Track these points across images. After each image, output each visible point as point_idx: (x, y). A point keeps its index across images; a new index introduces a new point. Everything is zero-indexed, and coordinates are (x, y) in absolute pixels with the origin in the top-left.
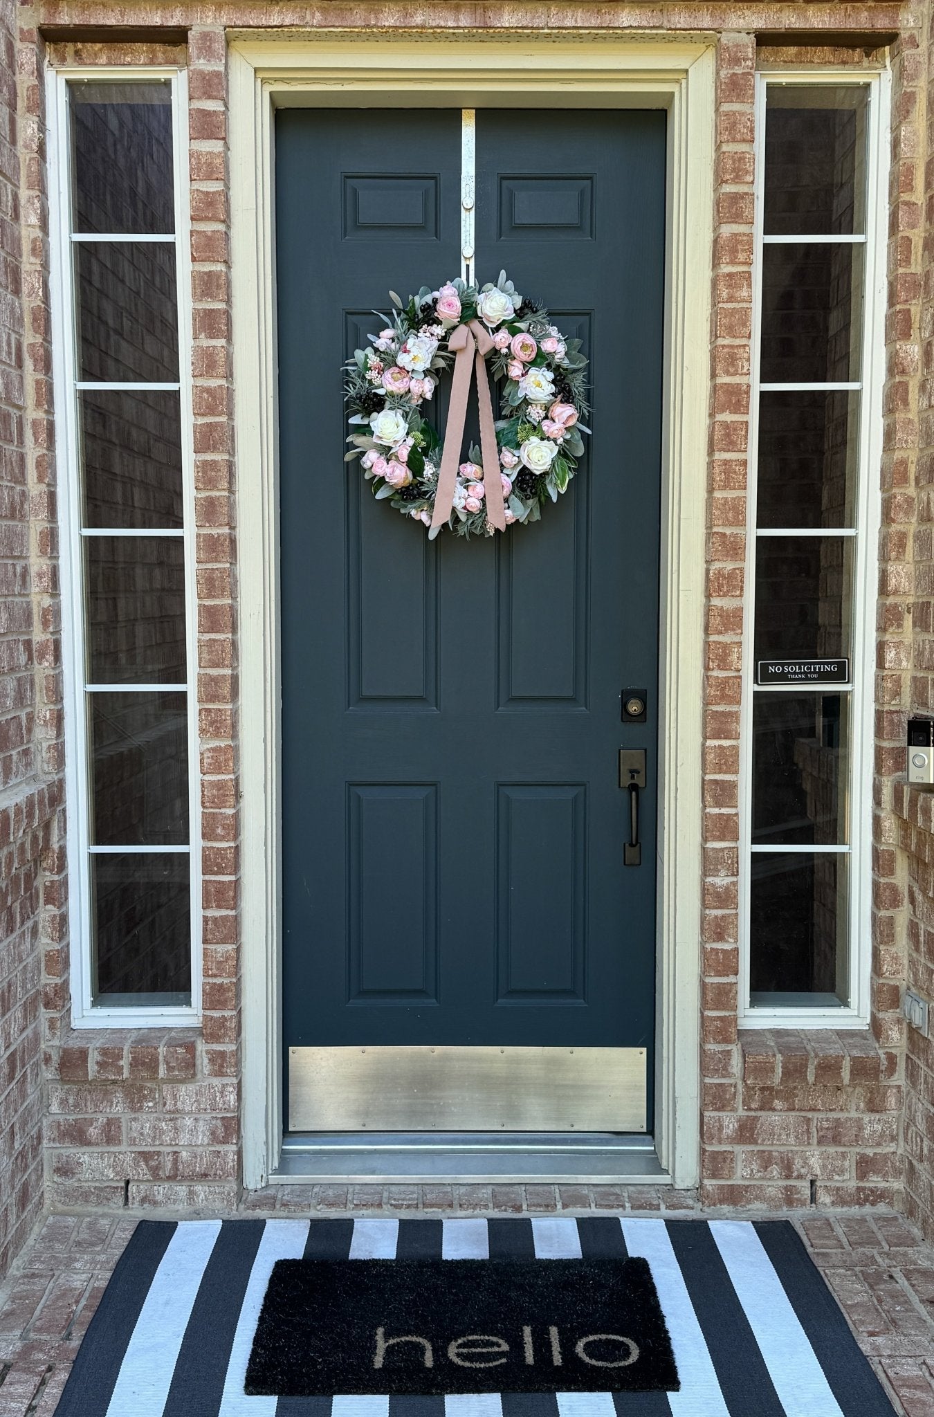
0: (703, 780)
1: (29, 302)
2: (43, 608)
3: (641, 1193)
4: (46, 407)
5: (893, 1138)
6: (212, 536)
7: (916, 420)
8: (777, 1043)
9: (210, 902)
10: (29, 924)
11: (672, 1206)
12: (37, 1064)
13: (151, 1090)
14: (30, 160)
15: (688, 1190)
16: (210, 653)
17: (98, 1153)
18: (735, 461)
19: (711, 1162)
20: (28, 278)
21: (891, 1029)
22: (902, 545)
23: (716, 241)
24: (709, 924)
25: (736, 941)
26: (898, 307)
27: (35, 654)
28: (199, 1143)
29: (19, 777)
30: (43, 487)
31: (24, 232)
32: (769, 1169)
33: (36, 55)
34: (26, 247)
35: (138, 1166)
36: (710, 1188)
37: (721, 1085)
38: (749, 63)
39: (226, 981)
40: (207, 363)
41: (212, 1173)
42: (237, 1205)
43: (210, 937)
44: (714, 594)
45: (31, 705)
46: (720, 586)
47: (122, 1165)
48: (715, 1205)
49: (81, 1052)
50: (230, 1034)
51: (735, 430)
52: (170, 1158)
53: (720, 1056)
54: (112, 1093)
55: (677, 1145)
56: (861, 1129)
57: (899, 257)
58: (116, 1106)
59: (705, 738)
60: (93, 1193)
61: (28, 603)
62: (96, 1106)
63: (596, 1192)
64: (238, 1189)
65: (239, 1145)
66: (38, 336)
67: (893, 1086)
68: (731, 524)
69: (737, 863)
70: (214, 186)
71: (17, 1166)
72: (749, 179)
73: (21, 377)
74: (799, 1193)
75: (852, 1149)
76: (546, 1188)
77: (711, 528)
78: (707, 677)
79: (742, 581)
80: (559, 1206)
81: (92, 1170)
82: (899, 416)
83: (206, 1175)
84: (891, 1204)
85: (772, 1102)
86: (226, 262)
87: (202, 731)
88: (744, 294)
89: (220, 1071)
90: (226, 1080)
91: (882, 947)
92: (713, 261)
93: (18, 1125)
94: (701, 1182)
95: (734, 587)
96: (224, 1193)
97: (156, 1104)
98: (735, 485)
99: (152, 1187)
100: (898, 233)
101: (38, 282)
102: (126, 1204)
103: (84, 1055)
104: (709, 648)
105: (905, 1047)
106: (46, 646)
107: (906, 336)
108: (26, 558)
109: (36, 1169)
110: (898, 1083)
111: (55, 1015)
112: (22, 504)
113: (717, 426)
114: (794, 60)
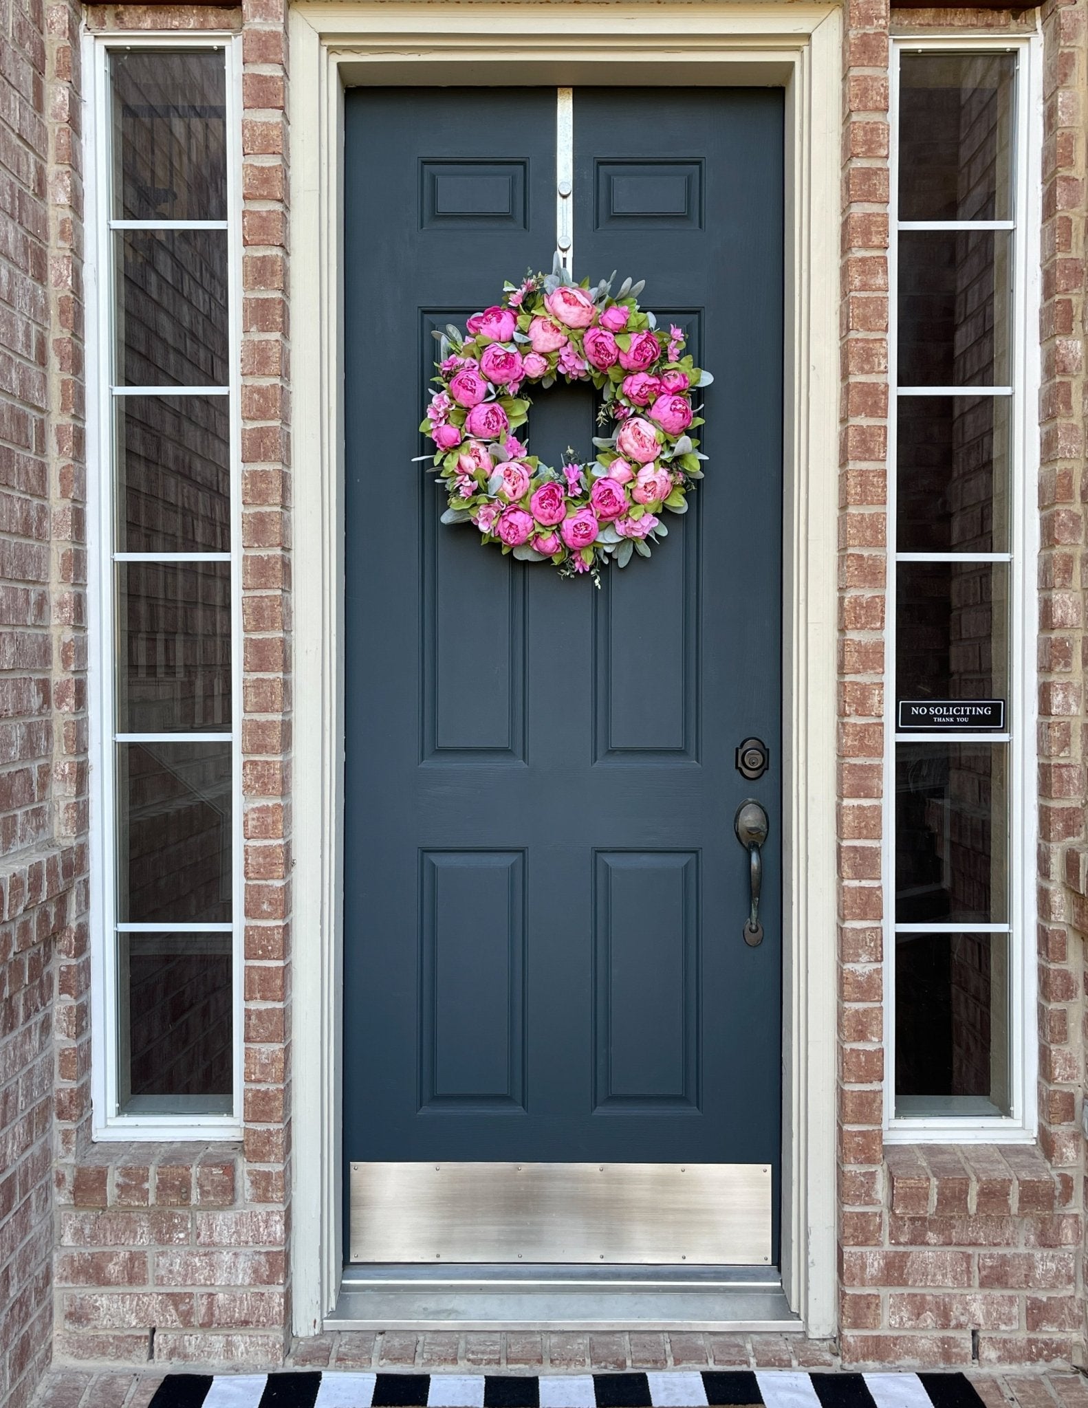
0: (839, 847)
1: (57, 291)
2: (64, 643)
3: (767, 1343)
4: (73, 411)
5: (1070, 1279)
6: (260, 558)
7: (1081, 425)
8: (930, 1163)
9: (254, 992)
10: (38, 1018)
11: (806, 1362)
12: (47, 1188)
13: (182, 1219)
14: (59, 131)
15: (824, 1340)
16: (257, 695)
17: (119, 1294)
18: (873, 471)
19: (852, 1308)
20: (56, 265)
21: (1065, 1146)
22: (1067, 570)
23: (845, 224)
25: (881, 1041)
26: (1057, 298)
27: (53, 697)
28: (239, 1282)
29: (25, 842)
30: (67, 503)
31: (51, 212)
32: (922, 1317)
33: (69, 12)
34: (53, 229)
35: (167, 1311)
36: (851, 1340)
37: (864, 1214)
38: (882, 22)
39: (272, 1087)
40: (259, 359)
41: (254, 1320)
42: (284, 1360)
43: (253, 1034)
44: (850, 627)
45: (46, 756)
46: (857, 618)
47: (147, 1309)
48: (857, 1360)
49: (99, 1172)
50: (276, 1151)
51: (872, 435)
52: (205, 1301)
53: (862, 1179)
54: (135, 1222)
55: (811, 1285)
56: (1031, 1267)
57: (1057, 241)
58: (141, 1238)
59: (841, 796)
60: (111, 1344)
61: (46, 637)
62: (117, 1237)
63: (715, 1343)
64: (285, 1339)
65: (287, 1285)
66: (65, 330)
67: (1069, 1216)
68: (869, 545)
69: (881, 946)
70: (271, 161)
71: (12, 1316)
72: (883, 152)
73: (45, 376)
74: (959, 1346)
75: (1021, 1292)
76: (654, 1337)
77: (845, 549)
78: (843, 724)
79: (883, 611)
80: (670, 1362)
81: (111, 1315)
82: (1062, 422)
83: (246, 1323)
84: (1069, 1359)
85: (925, 1235)
86: (281, 246)
87: (247, 787)
88: (879, 281)
89: (264, 1195)
90: (271, 1207)
91: (1053, 1047)
92: (842, 247)
93: (15, 1267)
94: (839, 1331)
95: (874, 618)
96: (268, 1344)
97: (187, 1235)
98: (872, 500)
99: (182, 1336)
100: (1055, 213)
101: (67, 270)
102: (151, 1357)
103: (102, 1176)
104: (845, 690)
105: (1082, 1168)
106: (67, 688)
107: (1067, 330)
108: (44, 584)
109: (41, 1317)
110: (1075, 1211)
111: (71, 1126)
112: (40, 521)
113: (851, 431)
114: (931, 23)
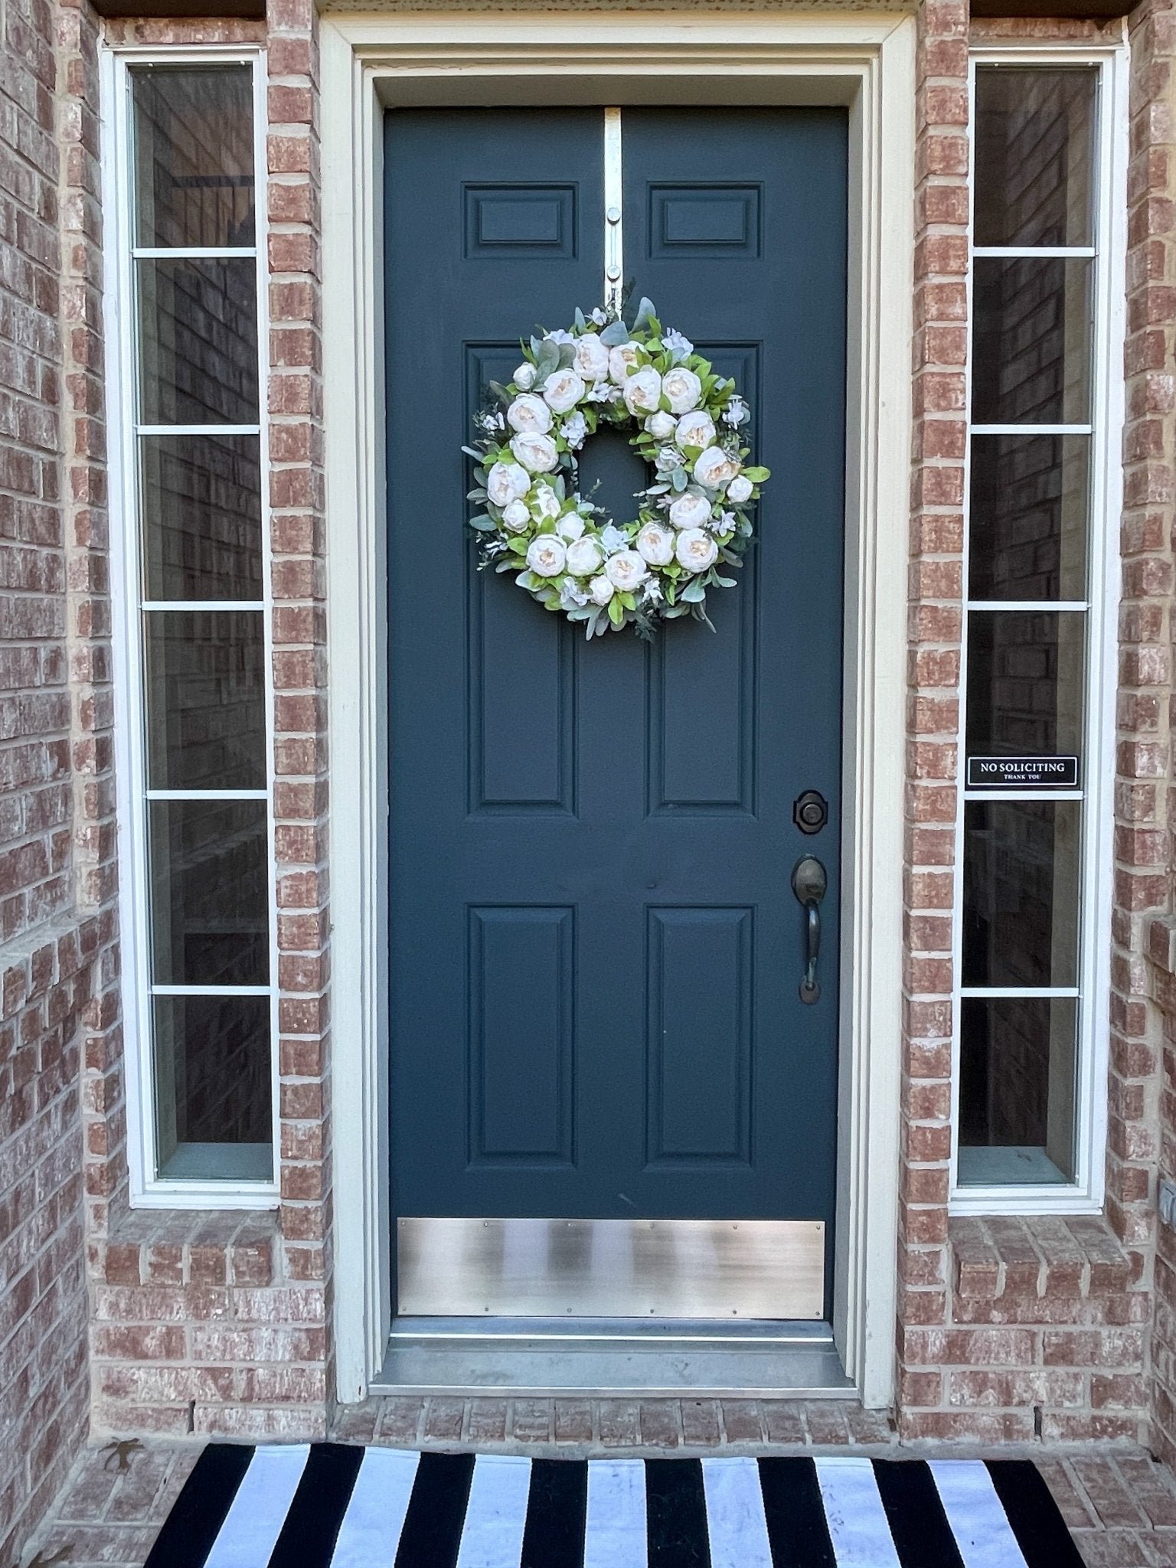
0: (906, 918)
1: (69, 323)
2: (84, 701)
3: (823, 1414)
4: (88, 452)
5: (1138, 1357)
6: (290, 610)
7: (1171, 467)
8: (996, 1242)
9: (289, 1067)
10: (68, 1090)
11: (863, 1438)
12: (79, 1266)
13: (219, 1295)
14: (72, 151)
15: (880, 1410)
16: (289, 756)
17: (156, 1368)
18: (950, 516)
19: (911, 1385)
20: (68, 296)
21: (1138, 1224)
22: (1155, 623)
23: (919, 249)
24: (915, 1097)
25: (948, 1119)
26: (1149, 329)
27: (73, 759)
28: (279, 1359)
29: (37, 919)
30: (84, 552)
31: (64, 238)
32: (984, 1395)
33: (81, 23)
34: (66, 257)
35: (206, 1385)
36: (910, 1417)
37: (927, 1294)
38: (961, 28)
39: (310, 1164)
40: (287, 396)
41: (295, 1395)
42: (327, 1432)
43: (288, 1110)
44: (922, 684)
45: (64, 822)
46: (930, 673)
47: (186, 1384)
48: (916, 1437)
49: (130, 1251)
50: (314, 1229)
51: (948, 477)
52: (244, 1376)
53: (926, 1259)
54: (171, 1297)
55: (868, 1357)
56: (1097, 1345)
57: (1149, 267)
58: (178, 1313)
59: (909, 861)
60: (150, 1416)
61: (61, 696)
62: (153, 1312)
63: (766, 1409)
64: (328, 1413)
65: (330, 1360)
66: (79, 365)
67: (1139, 1293)
68: (945, 596)
69: (951, 1020)
70: (298, 180)
72: (962, 170)
73: (55, 415)
74: (1021, 1423)
75: (1086, 1369)
76: (706, 1406)
77: (918, 600)
78: (913, 786)
79: (956, 667)
80: (724, 1437)
81: (149, 1388)
82: (1152, 463)
83: (288, 1397)
84: (1134, 1436)
85: (989, 1313)
86: (312, 272)
87: (282, 853)
88: (957, 310)
89: (303, 1273)
90: (310, 1285)
91: (1128, 1123)
92: (916, 273)
94: (897, 1405)
95: (948, 675)
96: (310, 1419)
97: (225, 1311)
98: (948, 546)
99: (223, 1410)
100: (1147, 237)
101: (81, 300)
102: (191, 1428)
103: (133, 1256)
104: (916, 751)
105: (1154, 1246)
106: (87, 748)
107: (1159, 363)
108: (58, 639)
109: (76, 1395)
110: (1144, 1289)
111: (102, 1201)
112: (52, 572)
113: (925, 472)
114: (1010, 33)
